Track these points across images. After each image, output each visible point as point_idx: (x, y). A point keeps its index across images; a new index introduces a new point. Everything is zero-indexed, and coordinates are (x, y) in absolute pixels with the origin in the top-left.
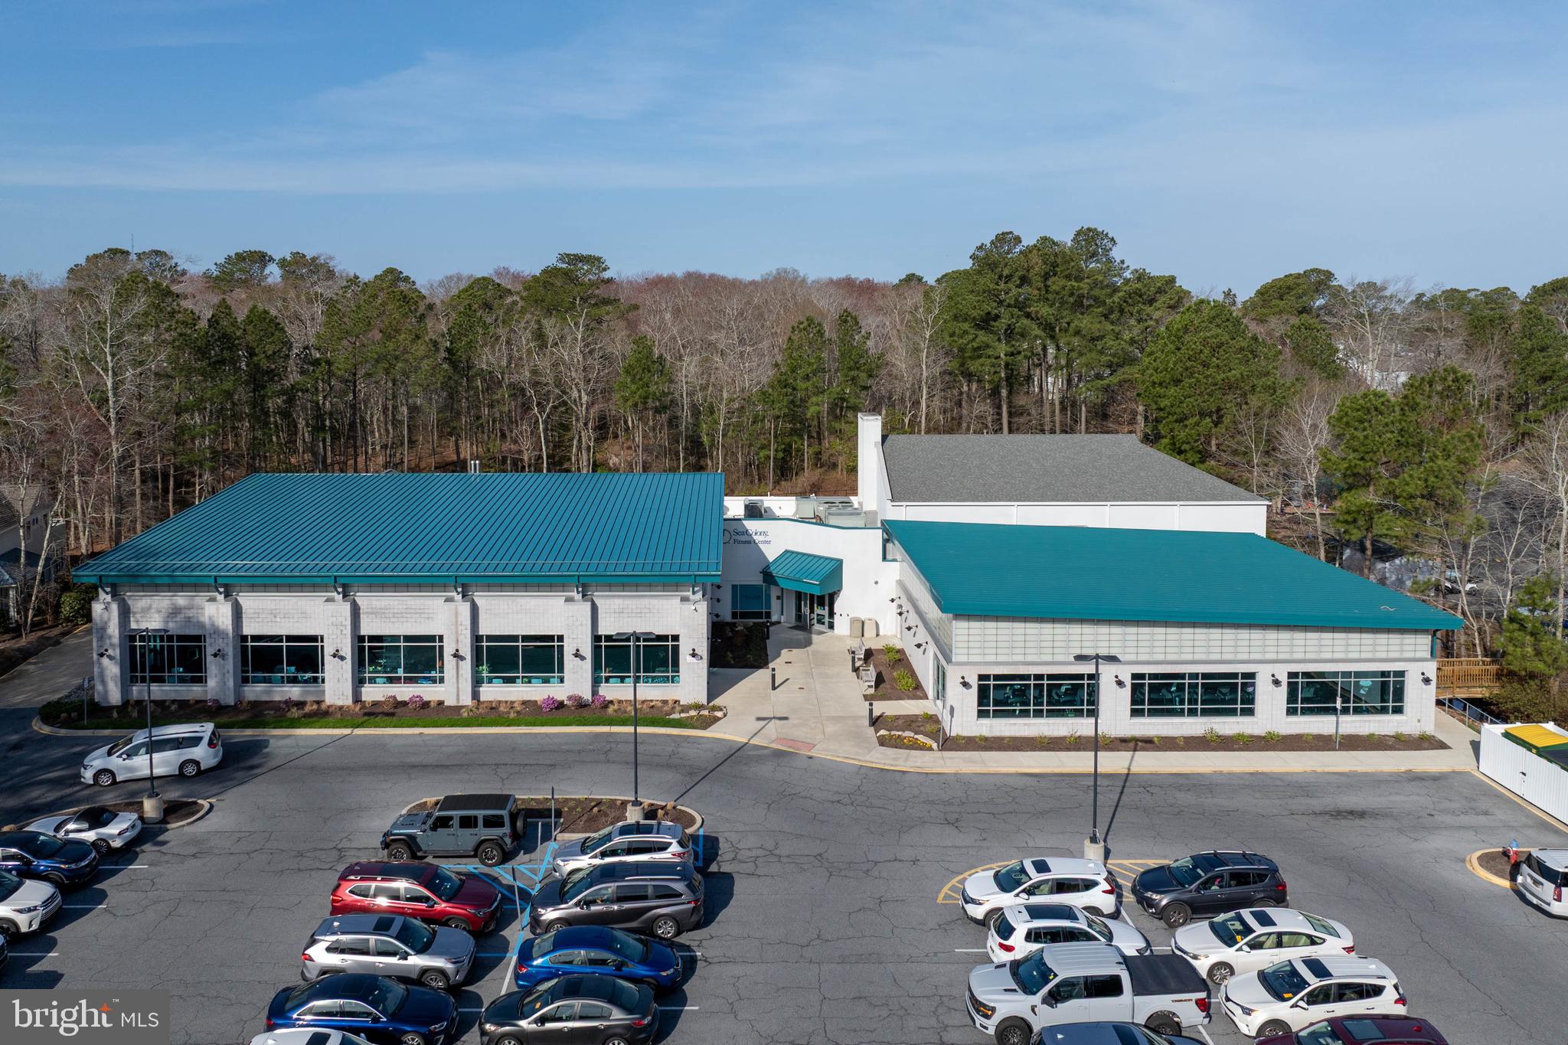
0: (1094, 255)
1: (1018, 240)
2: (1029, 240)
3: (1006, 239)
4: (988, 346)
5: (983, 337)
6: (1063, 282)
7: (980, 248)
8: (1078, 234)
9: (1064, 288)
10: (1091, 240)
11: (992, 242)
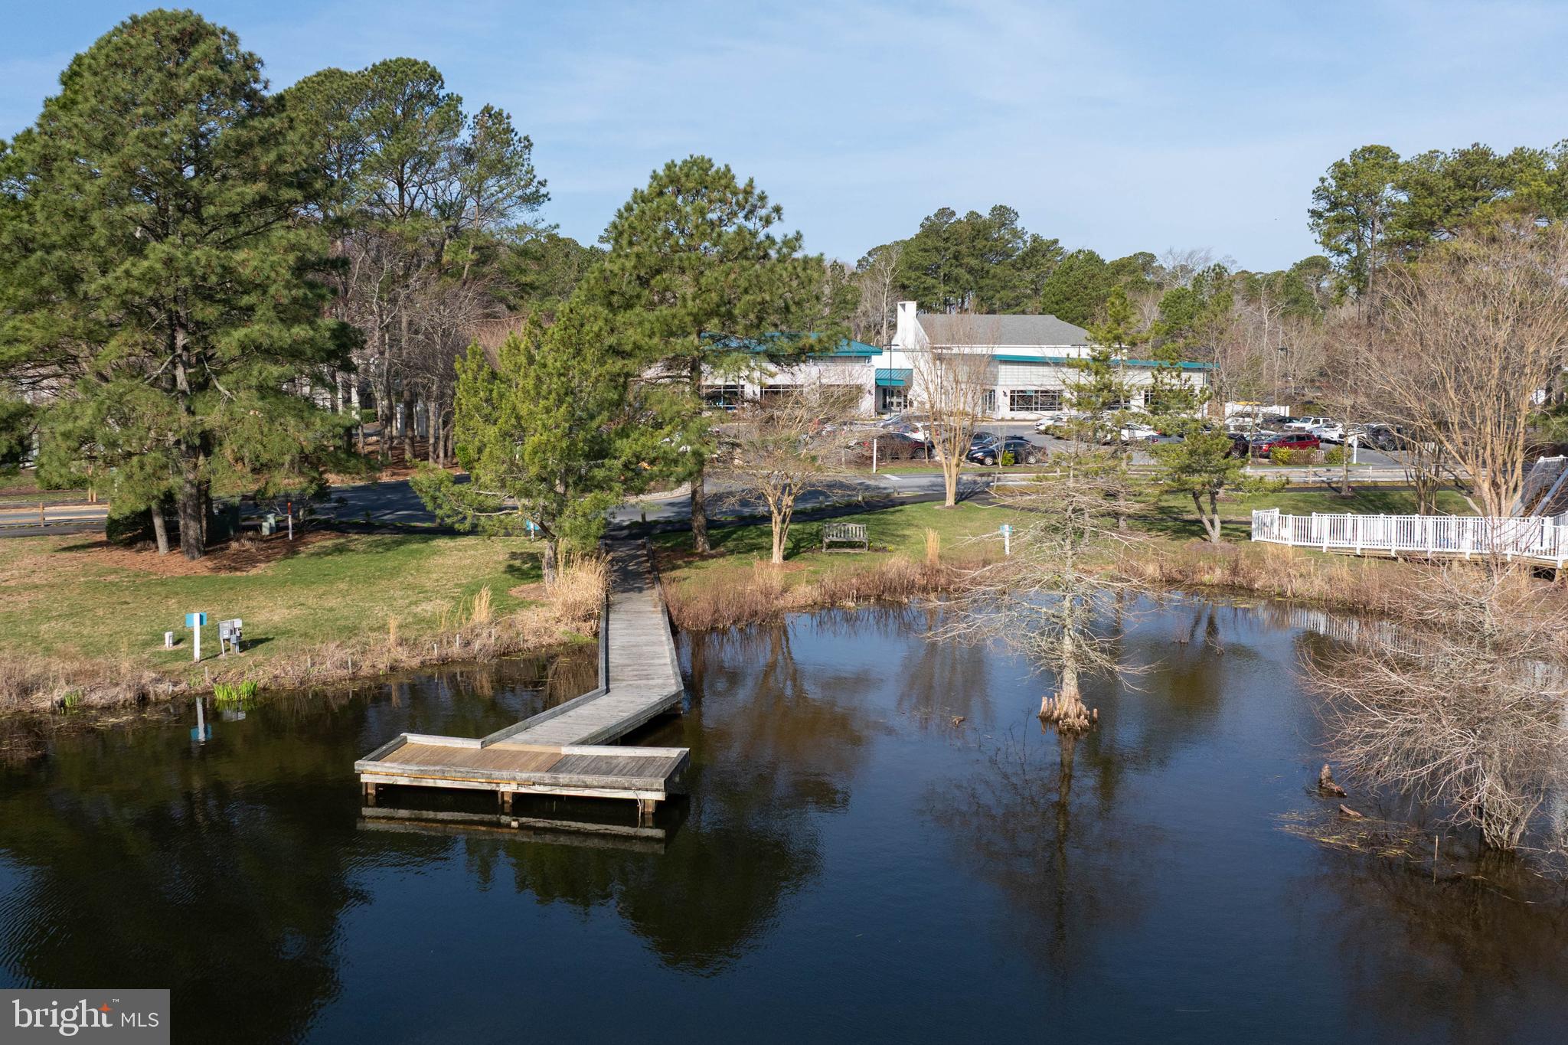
0: (1004, 225)
1: (953, 214)
2: (961, 215)
3: (945, 213)
4: (934, 287)
5: (930, 281)
6: (985, 242)
7: (927, 219)
8: (994, 209)
9: (985, 246)
10: (1003, 215)
11: (936, 215)
